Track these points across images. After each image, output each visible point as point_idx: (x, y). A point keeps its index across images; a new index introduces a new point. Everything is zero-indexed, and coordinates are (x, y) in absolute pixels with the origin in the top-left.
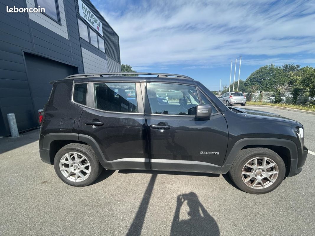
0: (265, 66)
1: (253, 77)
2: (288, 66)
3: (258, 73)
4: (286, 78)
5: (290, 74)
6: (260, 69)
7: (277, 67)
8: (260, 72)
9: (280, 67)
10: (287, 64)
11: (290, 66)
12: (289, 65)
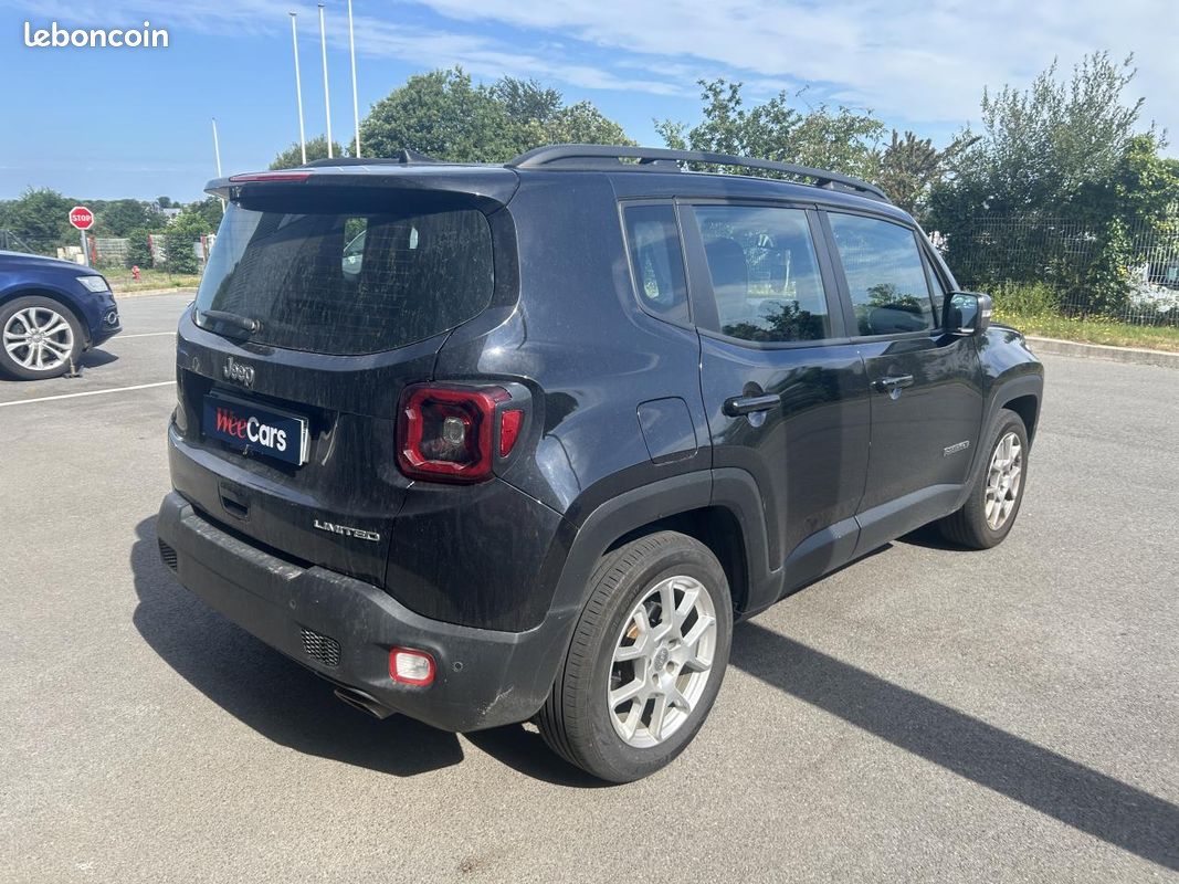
0: (431, 75)
1: (388, 127)
2: (521, 91)
3: (405, 107)
4: (522, 148)
5: (536, 134)
6: (411, 86)
7: (481, 87)
8: (412, 101)
9: (492, 93)
10: (516, 78)
11: (525, 91)
12: (523, 85)
